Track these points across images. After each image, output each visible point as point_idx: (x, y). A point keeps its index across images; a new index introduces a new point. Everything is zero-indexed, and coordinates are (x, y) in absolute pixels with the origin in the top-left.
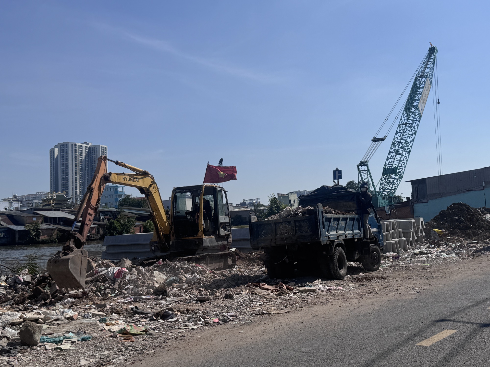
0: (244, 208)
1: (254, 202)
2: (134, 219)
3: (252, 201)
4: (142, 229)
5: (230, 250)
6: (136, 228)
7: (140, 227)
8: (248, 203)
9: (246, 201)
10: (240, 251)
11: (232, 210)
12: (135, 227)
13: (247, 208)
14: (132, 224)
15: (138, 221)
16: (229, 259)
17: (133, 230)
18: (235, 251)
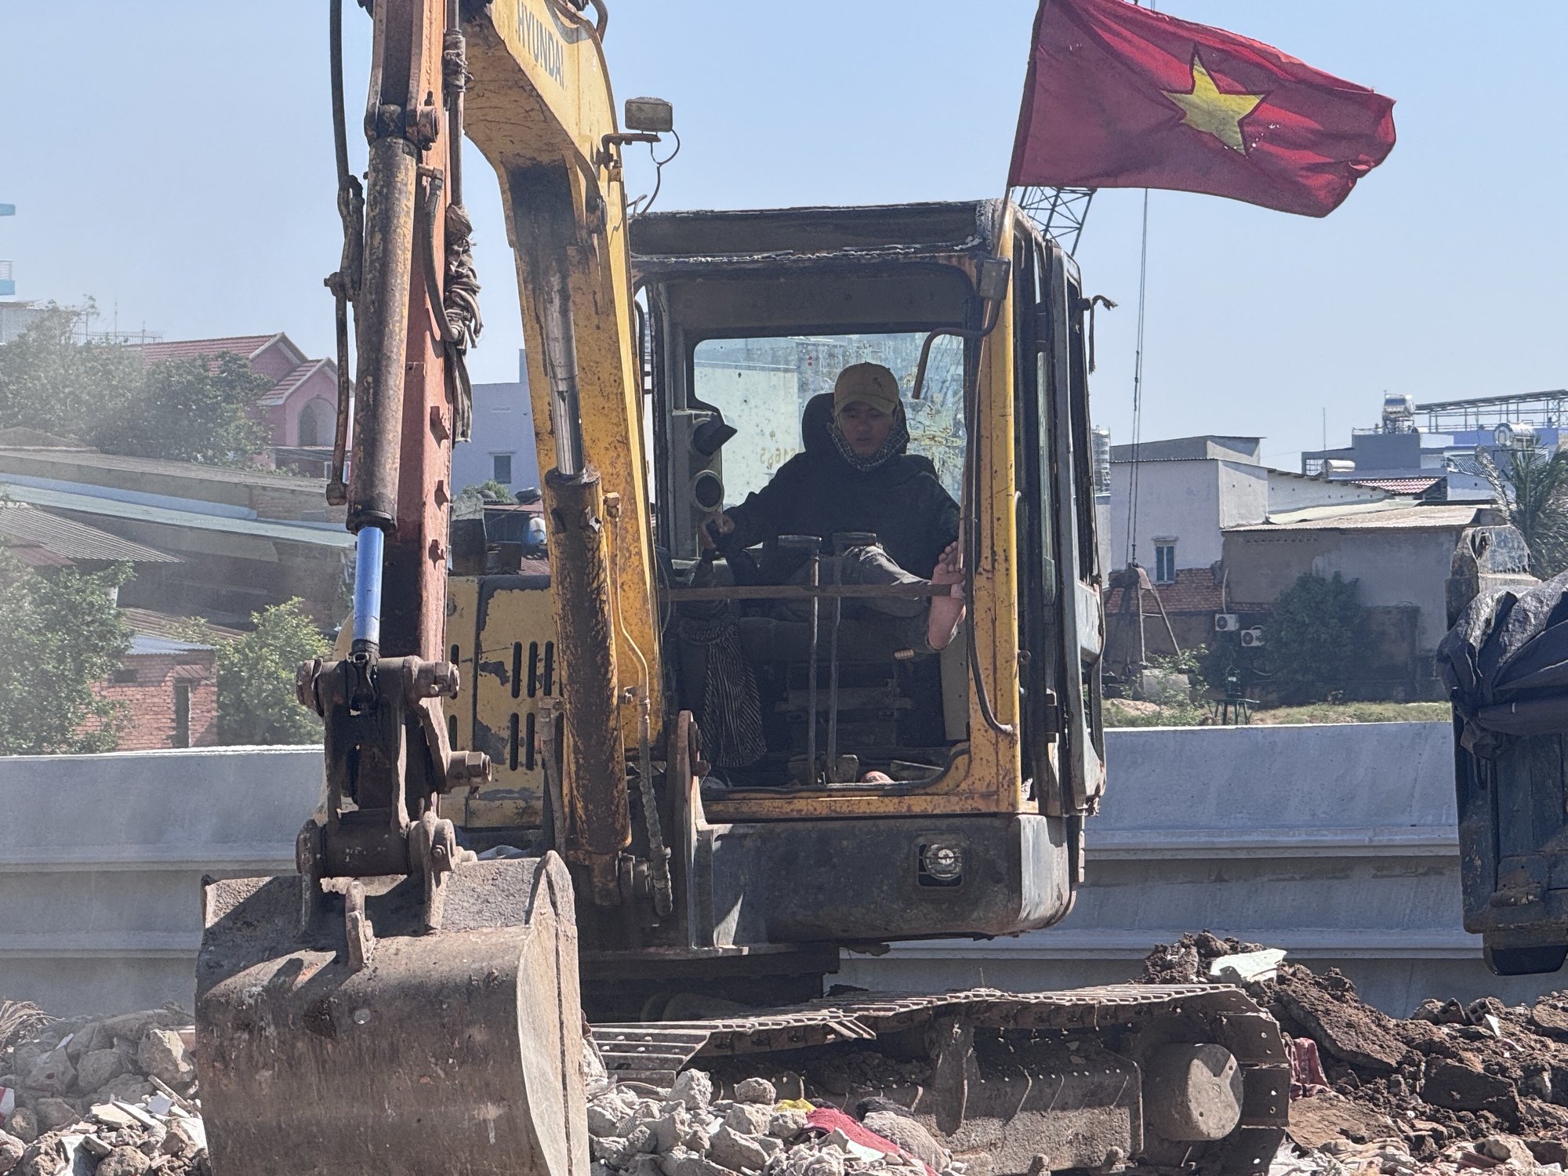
0: (1393, 495)
1: (1517, 428)
2: (114, 594)
3: (1490, 421)
4: (203, 708)
5: (1216, 969)
6: (132, 692)
7: (182, 689)
8: (1450, 441)
9: (1421, 422)
10: (1338, 984)
11: (1256, 524)
12: (123, 678)
13: (1435, 496)
14: (96, 650)
15: (153, 616)
16: (1199, 1072)
17: (101, 712)
18: (1281, 980)
